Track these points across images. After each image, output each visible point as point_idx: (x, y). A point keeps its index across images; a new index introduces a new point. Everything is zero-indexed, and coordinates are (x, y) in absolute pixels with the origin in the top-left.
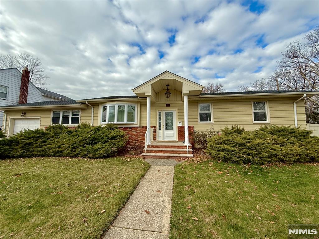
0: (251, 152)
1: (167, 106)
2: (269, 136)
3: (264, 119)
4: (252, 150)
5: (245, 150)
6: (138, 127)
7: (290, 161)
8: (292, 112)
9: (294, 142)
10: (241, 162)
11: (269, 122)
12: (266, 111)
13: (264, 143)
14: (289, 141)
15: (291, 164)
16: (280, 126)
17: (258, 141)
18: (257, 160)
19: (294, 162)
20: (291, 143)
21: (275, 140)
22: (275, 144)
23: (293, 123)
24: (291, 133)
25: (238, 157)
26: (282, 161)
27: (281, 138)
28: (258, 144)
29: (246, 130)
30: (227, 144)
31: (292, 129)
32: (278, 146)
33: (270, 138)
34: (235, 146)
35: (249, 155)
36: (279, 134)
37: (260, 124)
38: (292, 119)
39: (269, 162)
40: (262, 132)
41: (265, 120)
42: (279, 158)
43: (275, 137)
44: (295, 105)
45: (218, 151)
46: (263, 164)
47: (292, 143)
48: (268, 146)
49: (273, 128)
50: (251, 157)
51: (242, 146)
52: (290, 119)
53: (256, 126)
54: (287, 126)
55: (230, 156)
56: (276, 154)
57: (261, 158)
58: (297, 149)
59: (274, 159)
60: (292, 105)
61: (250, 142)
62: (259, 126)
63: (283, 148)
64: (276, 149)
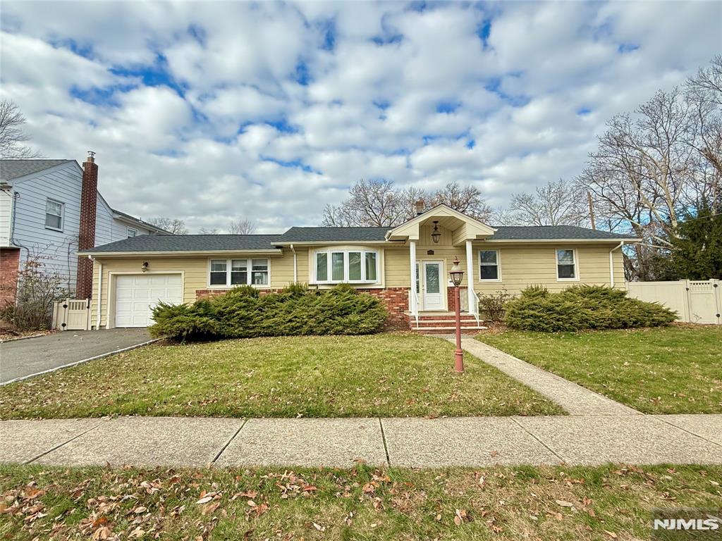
0: (561, 317)
1: (428, 254)
2: (580, 300)
3: (572, 275)
4: (562, 315)
5: (555, 315)
6: (382, 289)
7: (601, 326)
8: (607, 265)
9: (607, 305)
10: (550, 329)
11: (579, 280)
12: (574, 263)
13: (574, 307)
14: (602, 304)
15: (602, 330)
16: (591, 285)
17: (568, 304)
18: (567, 325)
19: (606, 327)
20: (603, 306)
21: (586, 303)
22: (586, 308)
23: (608, 280)
24: (604, 294)
25: (546, 324)
26: (594, 327)
27: (593, 300)
28: (569, 308)
29: (551, 291)
30: (533, 309)
31: (606, 290)
32: (589, 310)
33: (581, 300)
34: (543, 311)
35: (558, 320)
36: (591, 295)
37: (567, 283)
38: (608, 275)
39: (580, 328)
40: (571, 294)
41: (573, 277)
42: (590, 324)
43: (586, 299)
44: (611, 255)
45: (522, 318)
46: (574, 330)
47: (605, 307)
48: (579, 310)
49: (583, 288)
50: (561, 323)
51: (550, 311)
52: (605, 275)
53: (562, 286)
54: (600, 285)
55: (538, 323)
56: (587, 319)
57: (571, 323)
58: (609, 312)
59: (585, 324)
60: (607, 255)
61: (560, 305)
62: (566, 287)
63: (595, 313)
64: (587, 313)
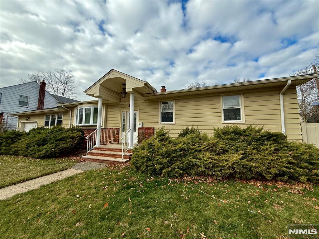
1: (129, 107)
8: (277, 107)
11: (244, 121)
12: (240, 107)
44: (281, 96)
60: (276, 97)
